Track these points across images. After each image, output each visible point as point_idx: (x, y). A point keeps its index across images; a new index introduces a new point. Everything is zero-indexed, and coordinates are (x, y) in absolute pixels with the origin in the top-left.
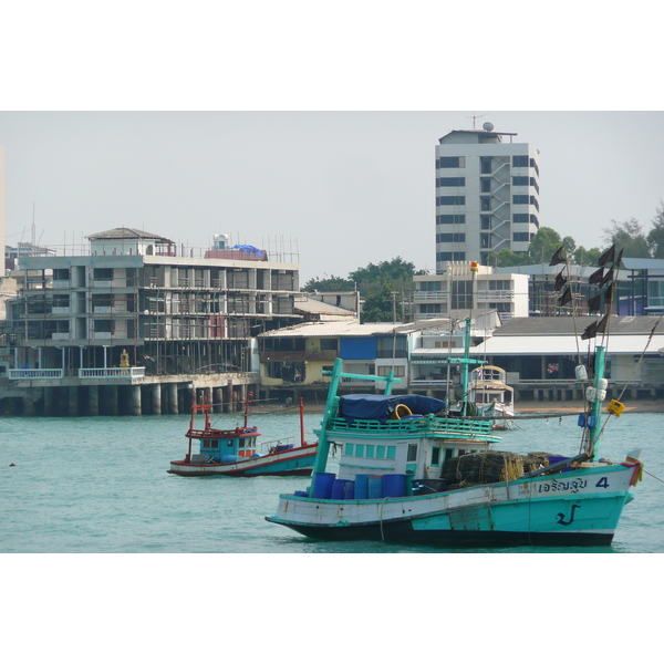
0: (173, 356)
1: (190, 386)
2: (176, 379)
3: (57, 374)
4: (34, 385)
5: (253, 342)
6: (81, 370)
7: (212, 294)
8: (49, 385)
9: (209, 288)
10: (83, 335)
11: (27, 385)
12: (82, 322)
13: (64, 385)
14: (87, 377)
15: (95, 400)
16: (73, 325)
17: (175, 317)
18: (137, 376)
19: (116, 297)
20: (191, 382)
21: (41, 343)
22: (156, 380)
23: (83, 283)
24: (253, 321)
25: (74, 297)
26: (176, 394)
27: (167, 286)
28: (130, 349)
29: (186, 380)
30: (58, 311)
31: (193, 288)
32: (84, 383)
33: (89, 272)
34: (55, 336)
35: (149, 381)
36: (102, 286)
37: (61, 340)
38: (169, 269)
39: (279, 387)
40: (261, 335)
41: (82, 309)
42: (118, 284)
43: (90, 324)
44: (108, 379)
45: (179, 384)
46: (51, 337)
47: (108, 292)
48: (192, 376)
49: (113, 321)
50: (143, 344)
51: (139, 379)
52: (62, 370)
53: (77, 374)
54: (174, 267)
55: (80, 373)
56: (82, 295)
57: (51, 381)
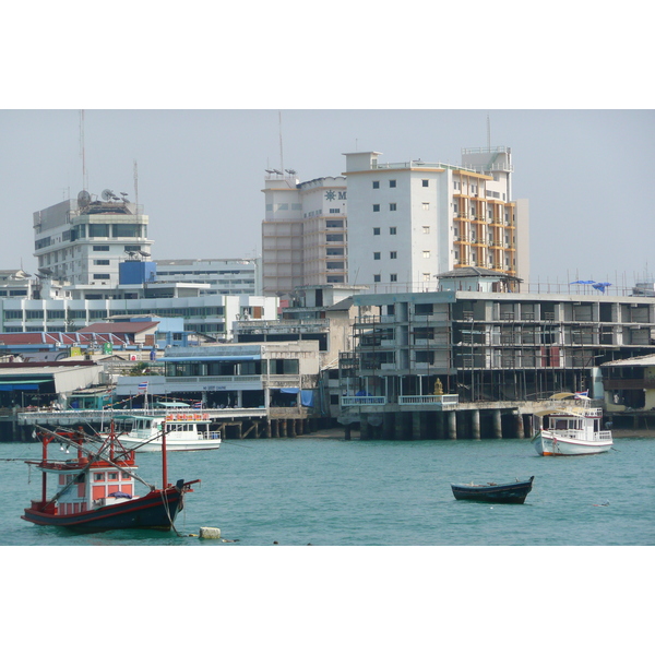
0: (494, 384)
1: (515, 412)
2: (497, 405)
3: (381, 401)
4: (363, 411)
5: (595, 371)
6: (400, 397)
7: (542, 327)
8: (375, 411)
9: (539, 321)
10: (407, 365)
11: (357, 411)
12: (406, 353)
13: (387, 411)
14: (405, 404)
15: (417, 425)
16: (399, 356)
17: (496, 349)
18: (448, 403)
19: (436, 331)
20: (516, 409)
21: (370, 373)
22: (472, 406)
23: (406, 318)
24: (596, 351)
25: (399, 330)
26: (499, 420)
27: (488, 319)
28: (443, 378)
29: (510, 406)
30: (385, 343)
31: (518, 321)
32: (403, 409)
33: (412, 308)
34: (384, 366)
35: (463, 407)
36: (422, 320)
37: (389, 370)
38: (491, 303)
39: (621, 413)
40: (605, 364)
41: (406, 341)
42: (438, 318)
43: (412, 355)
44: (423, 406)
45: (502, 410)
46: (380, 368)
47: (425, 325)
48: (517, 403)
49: (433, 353)
50: (456, 373)
51: (451, 406)
52: (385, 398)
53: (396, 402)
54: (495, 302)
55: (400, 400)
56: (405, 328)
57: (376, 407)
